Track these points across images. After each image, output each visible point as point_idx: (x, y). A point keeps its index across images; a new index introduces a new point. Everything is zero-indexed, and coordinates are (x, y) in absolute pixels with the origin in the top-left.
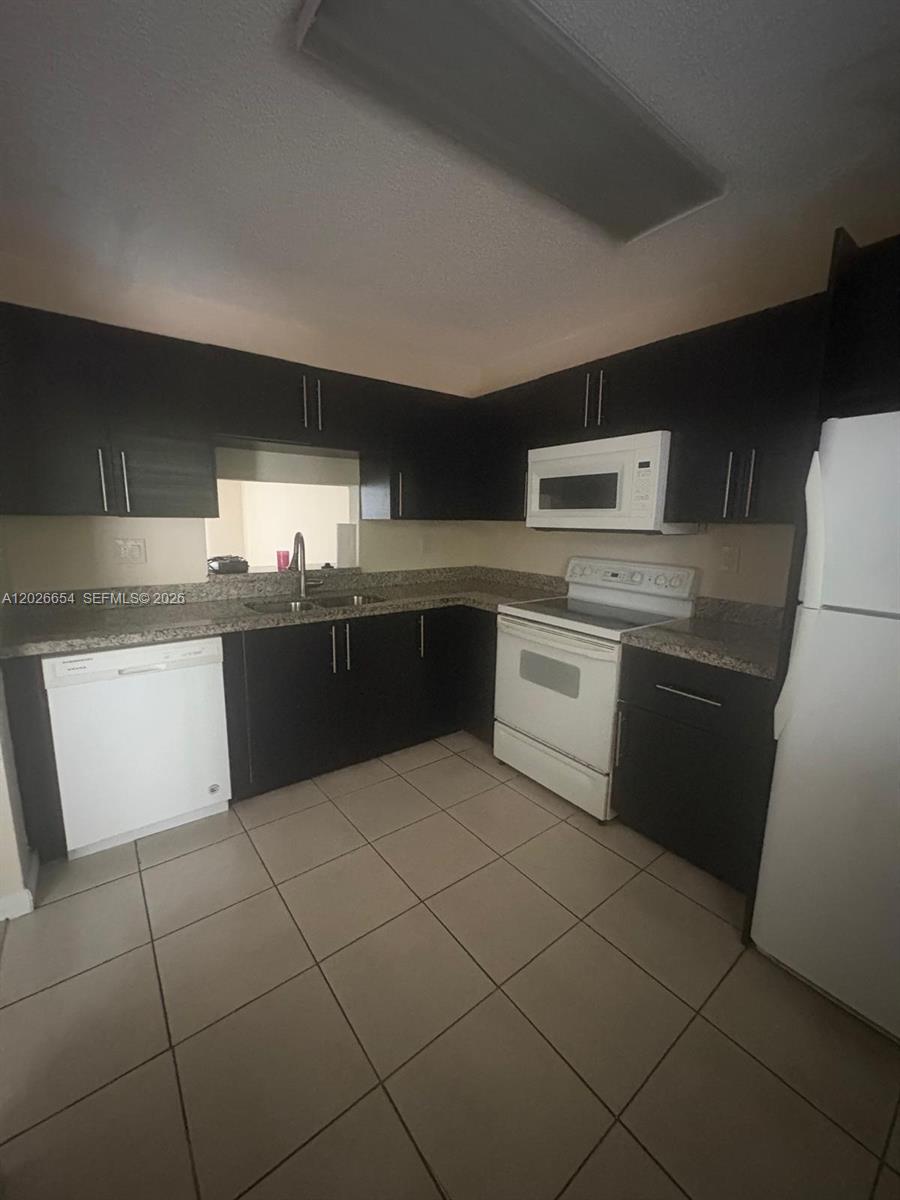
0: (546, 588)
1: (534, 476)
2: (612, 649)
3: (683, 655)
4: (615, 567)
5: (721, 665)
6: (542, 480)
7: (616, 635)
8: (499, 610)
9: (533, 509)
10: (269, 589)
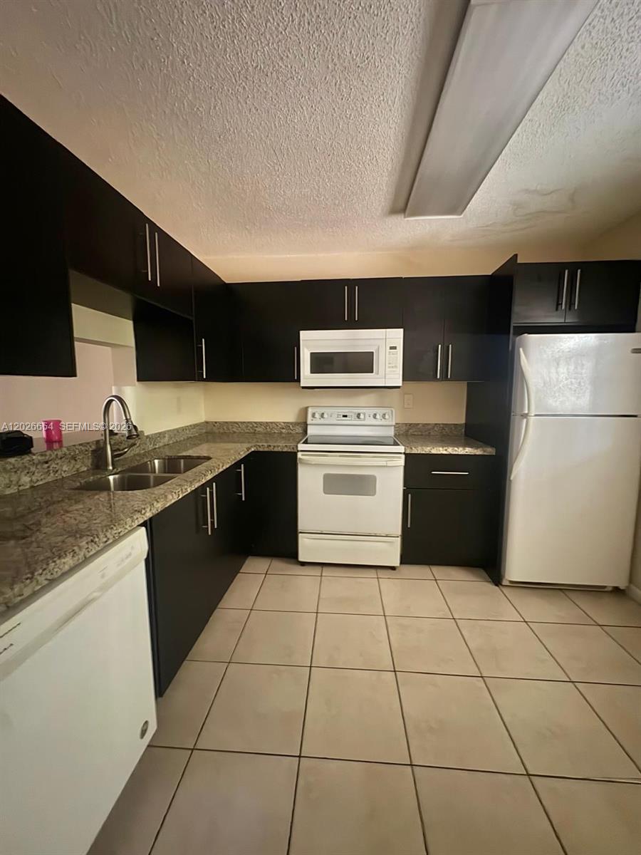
0: (284, 431)
1: (306, 350)
2: (400, 458)
3: (445, 452)
4: (345, 411)
5: (465, 453)
6: (311, 353)
7: (401, 449)
8: (299, 449)
9: (306, 374)
10: (65, 468)
